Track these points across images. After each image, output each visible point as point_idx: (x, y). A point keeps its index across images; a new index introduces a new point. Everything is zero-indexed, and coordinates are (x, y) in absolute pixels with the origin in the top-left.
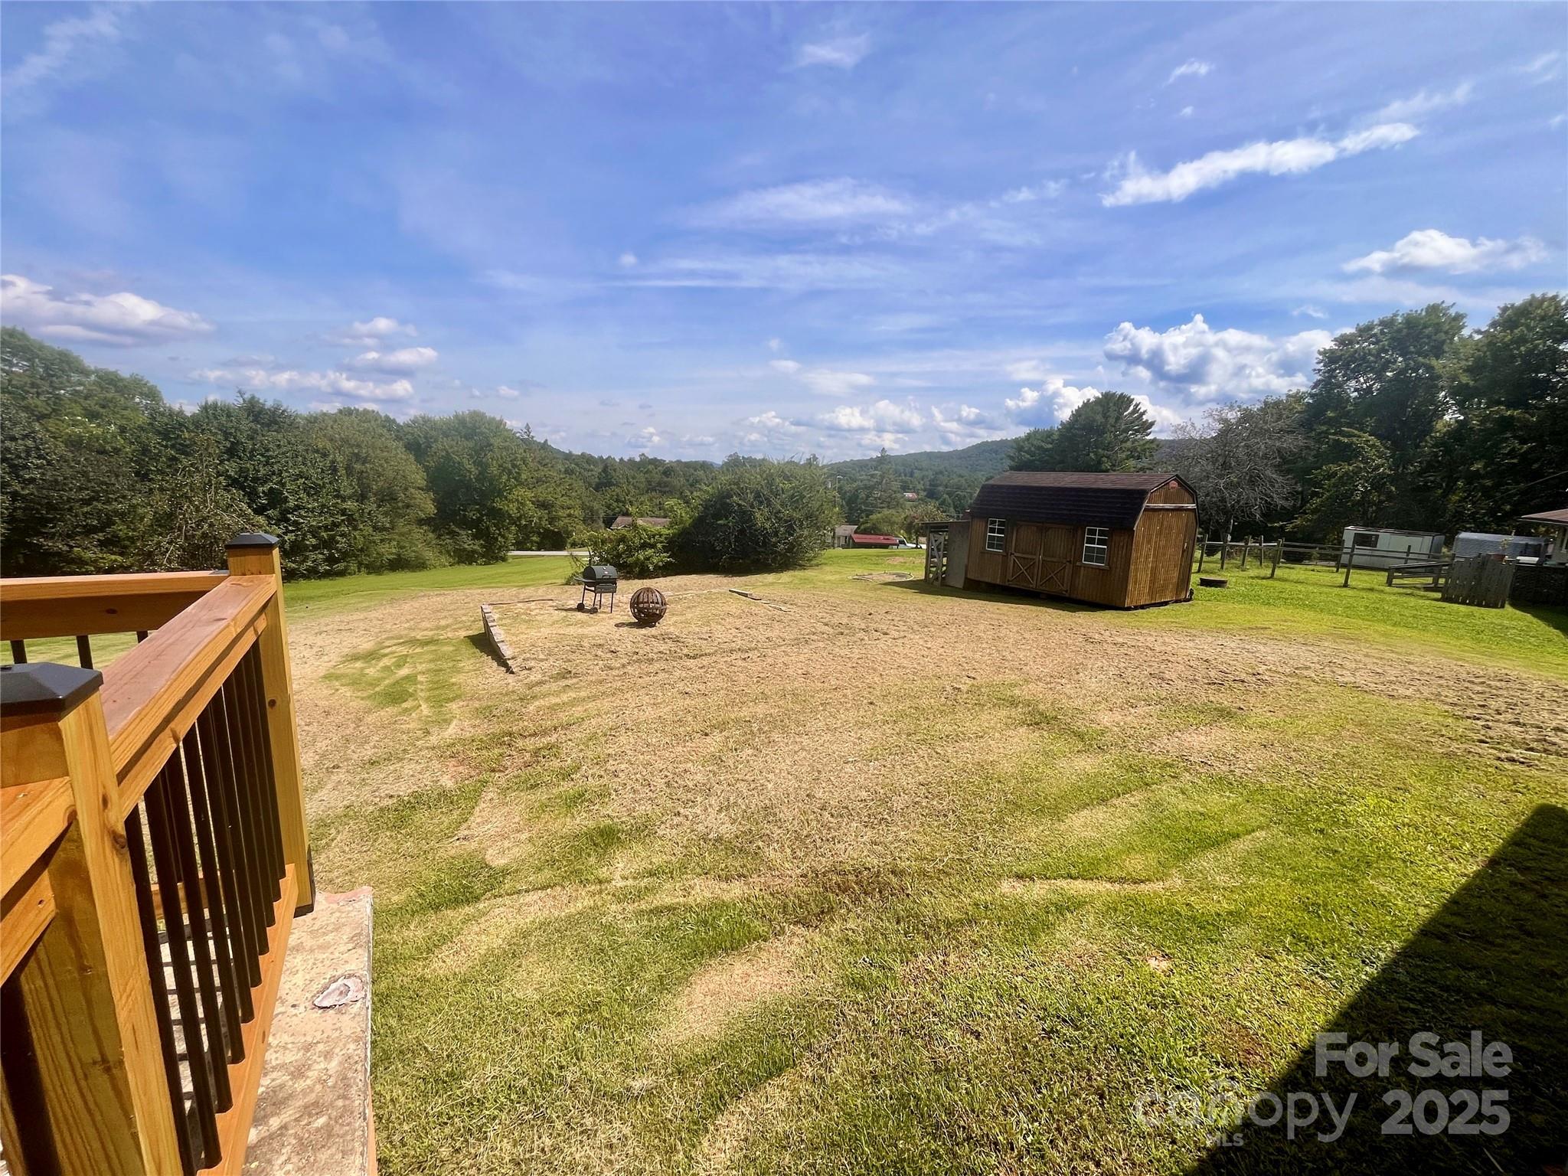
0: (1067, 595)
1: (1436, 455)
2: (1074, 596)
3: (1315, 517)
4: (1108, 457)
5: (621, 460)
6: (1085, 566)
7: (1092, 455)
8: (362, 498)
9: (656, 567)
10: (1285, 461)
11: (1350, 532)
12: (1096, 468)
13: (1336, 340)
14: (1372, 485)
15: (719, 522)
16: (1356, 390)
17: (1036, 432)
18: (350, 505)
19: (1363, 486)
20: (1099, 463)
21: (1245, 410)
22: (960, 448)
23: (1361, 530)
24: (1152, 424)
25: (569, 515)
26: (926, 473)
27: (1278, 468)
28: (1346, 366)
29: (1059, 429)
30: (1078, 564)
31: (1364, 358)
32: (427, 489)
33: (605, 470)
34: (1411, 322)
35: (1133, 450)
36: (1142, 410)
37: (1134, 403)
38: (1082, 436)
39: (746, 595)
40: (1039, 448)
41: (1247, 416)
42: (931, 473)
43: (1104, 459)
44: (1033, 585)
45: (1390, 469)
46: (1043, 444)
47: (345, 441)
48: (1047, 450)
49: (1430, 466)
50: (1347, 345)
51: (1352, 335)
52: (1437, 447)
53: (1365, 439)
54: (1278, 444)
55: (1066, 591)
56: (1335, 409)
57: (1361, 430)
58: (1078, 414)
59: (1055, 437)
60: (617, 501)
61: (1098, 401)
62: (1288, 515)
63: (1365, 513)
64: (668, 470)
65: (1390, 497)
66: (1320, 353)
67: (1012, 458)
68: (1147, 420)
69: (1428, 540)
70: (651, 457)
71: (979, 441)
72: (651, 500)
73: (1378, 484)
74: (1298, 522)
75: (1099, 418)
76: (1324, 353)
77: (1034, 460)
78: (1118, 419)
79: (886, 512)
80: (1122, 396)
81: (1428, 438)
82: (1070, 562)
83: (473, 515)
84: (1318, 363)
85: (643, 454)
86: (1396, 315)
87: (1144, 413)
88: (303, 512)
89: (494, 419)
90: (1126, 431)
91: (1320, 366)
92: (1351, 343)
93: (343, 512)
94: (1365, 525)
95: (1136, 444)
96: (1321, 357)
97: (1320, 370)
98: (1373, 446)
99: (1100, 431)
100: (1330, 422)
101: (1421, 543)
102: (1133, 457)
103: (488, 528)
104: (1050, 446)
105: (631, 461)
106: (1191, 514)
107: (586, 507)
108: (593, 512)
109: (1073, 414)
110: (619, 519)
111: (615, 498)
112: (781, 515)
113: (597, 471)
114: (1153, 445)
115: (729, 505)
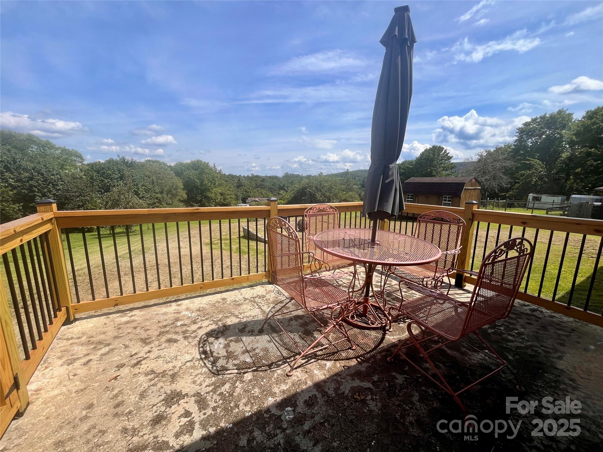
1: (562, 166)
3: (517, 191)
5: (244, 176)
7: (429, 170)
8: (161, 193)
10: (506, 170)
11: (531, 196)
12: (430, 175)
13: (523, 124)
14: (538, 178)
15: (303, 198)
16: (531, 143)
17: (405, 162)
18: (159, 195)
19: (535, 179)
20: (432, 172)
21: (488, 151)
23: (535, 195)
24: (452, 157)
25: (230, 198)
26: (360, 178)
27: (504, 173)
28: (527, 134)
29: (415, 160)
31: (534, 131)
32: (183, 189)
33: (239, 180)
34: (552, 117)
35: (444, 167)
36: (447, 152)
37: (444, 149)
38: (424, 162)
40: (408, 167)
41: (489, 153)
42: (362, 178)
43: (434, 171)
45: (545, 172)
47: (155, 172)
48: (411, 168)
49: (560, 171)
50: (527, 126)
51: (530, 122)
52: (563, 163)
53: (536, 162)
54: (504, 164)
56: (523, 150)
57: (534, 158)
58: (423, 154)
59: (414, 163)
60: (246, 191)
61: (430, 149)
62: (507, 190)
63: (536, 189)
64: (263, 179)
65: (545, 183)
66: (517, 129)
68: (449, 156)
69: (560, 198)
70: (256, 175)
72: (258, 191)
73: (541, 178)
74: (511, 193)
75: (431, 155)
76: (519, 129)
77: (405, 172)
78: (438, 155)
79: (350, 193)
80: (440, 147)
81: (558, 160)
83: (199, 198)
85: (253, 174)
86: (546, 114)
88: (144, 199)
89: (205, 162)
90: (442, 160)
91: (517, 134)
92: (529, 125)
93: (157, 198)
94: (536, 193)
95: (445, 165)
96: (518, 131)
97: (517, 136)
98: (539, 164)
99: (432, 160)
100: (521, 155)
101: (558, 199)
102: (444, 170)
103: (204, 203)
104: (412, 167)
105: (248, 176)
106: (479, 190)
107: (235, 195)
108: (237, 196)
109: (421, 154)
110: (249, 198)
111: (245, 191)
112: (326, 195)
113: (236, 180)
114: (452, 166)
115: (306, 192)
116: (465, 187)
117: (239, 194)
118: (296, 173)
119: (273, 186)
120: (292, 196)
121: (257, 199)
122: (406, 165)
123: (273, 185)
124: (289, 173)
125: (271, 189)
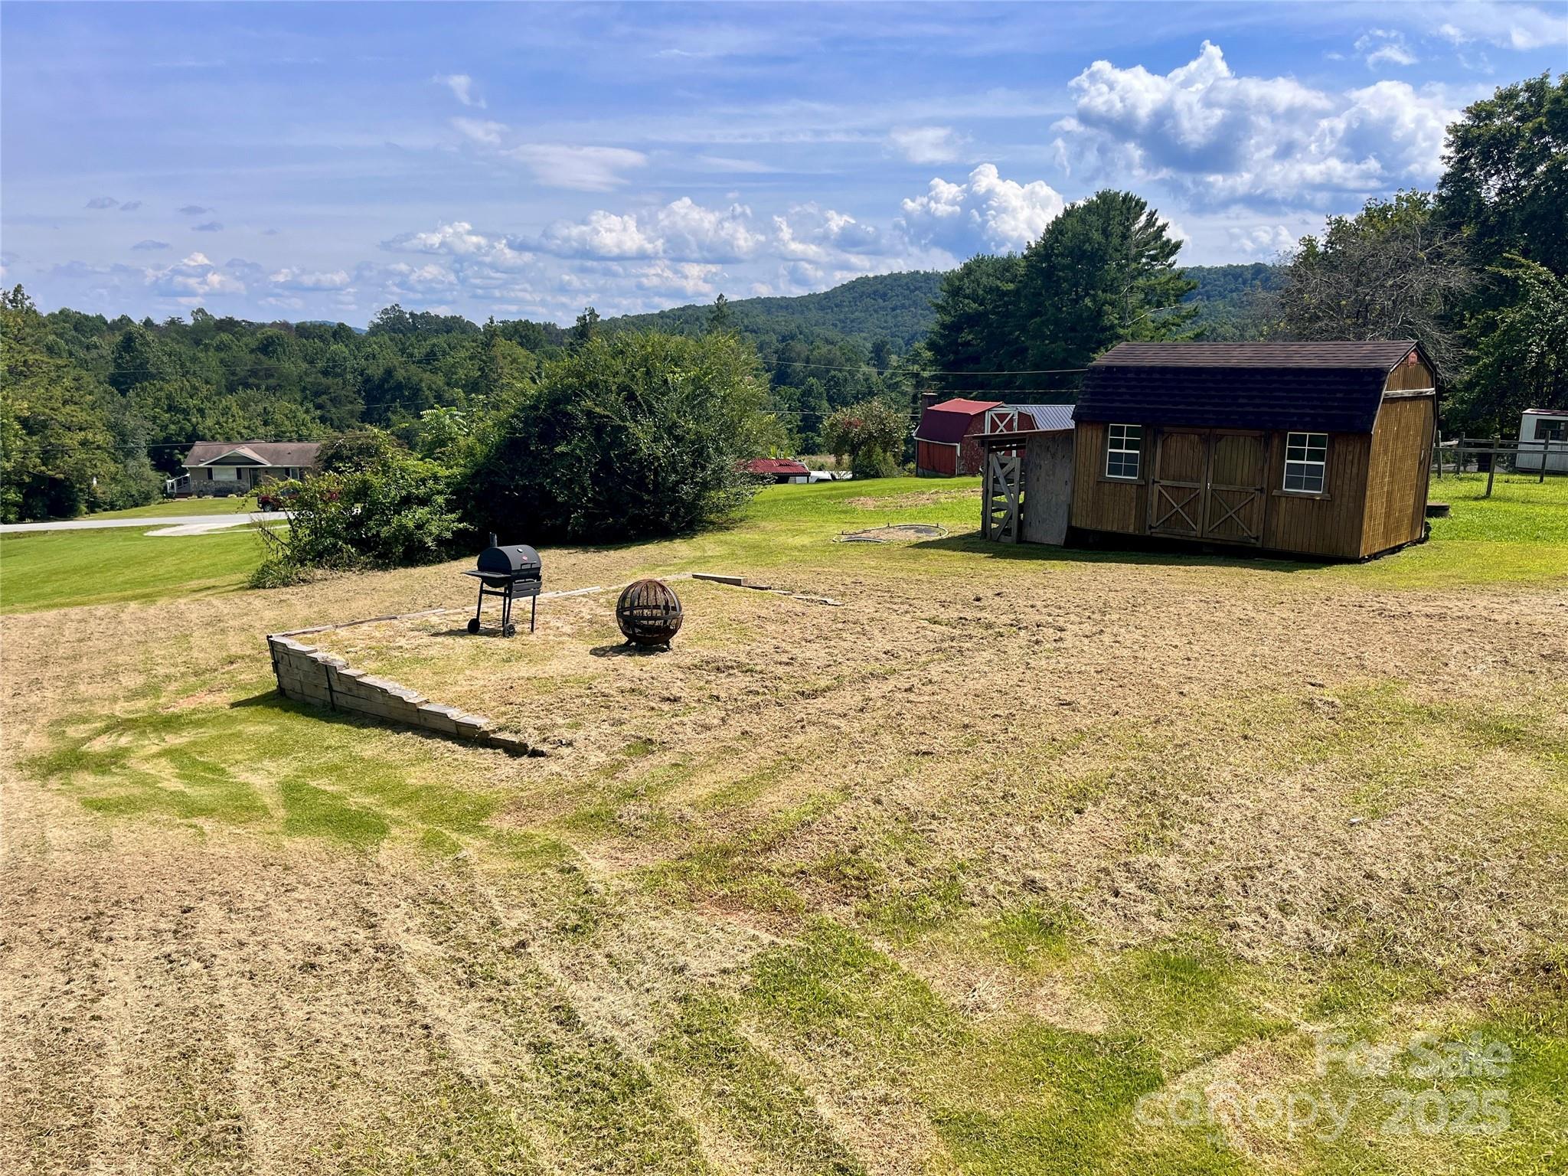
0: (1259, 545)
2: (1271, 545)
4: (1112, 304)
5: (148, 323)
6: (1288, 496)
7: (1087, 302)
9: (440, 541)
11: (1529, 418)
13: (1469, 110)
15: (558, 449)
19: (1538, 346)
20: (1100, 314)
22: (823, 289)
23: (1547, 415)
24: (1178, 246)
26: (765, 338)
28: (1485, 153)
29: (1025, 257)
30: (1275, 492)
33: (123, 345)
35: (1149, 291)
36: (1159, 223)
37: (1147, 210)
38: (1064, 268)
39: (737, 583)
40: (992, 290)
43: (1107, 308)
44: (1197, 530)
46: (998, 283)
48: (1008, 293)
50: (1483, 119)
51: (1492, 104)
53: (1536, 273)
55: (1257, 538)
57: (1525, 255)
58: (1056, 230)
59: (1019, 270)
60: (172, 408)
61: (1089, 208)
66: (1450, 131)
67: (940, 308)
68: (1169, 241)
70: (218, 316)
71: (853, 277)
72: (244, 406)
75: (1094, 235)
76: (1454, 130)
77: (985, 314)
78: (1125, 237)
80: (1127, 199)
82: (1261, 490)
84: (1448, 146)
85: (201, 311)
86: (1547, 76)
87: (1163, 228)
90: (1138, 257)
91: (1450, 151)
92: (1491, 116)
96: (1451, 137)
97: (1450, 158)
98: (1548, 283)
99: (1098, 258)
102: (1149, 303)
104: (1011, 286)
105: (174, 323)
106: (1430, 404)
107: (111, 427)
108: (122, 435)
109: (1048, 231)
110: (199, 448)
111: (165, 403)
112: (679, 432)
113: (106, 345)
114: (1181, 284)
115: (571, 416)
116: (1384, 392)
117: (130, 422)
118: (443, 312)
119: (329, 381)
120: (494, 438)
121: (246, 451)
122: (984, 280)
123: (325, 373)
124: (407, 309)
125: (317, 394)
